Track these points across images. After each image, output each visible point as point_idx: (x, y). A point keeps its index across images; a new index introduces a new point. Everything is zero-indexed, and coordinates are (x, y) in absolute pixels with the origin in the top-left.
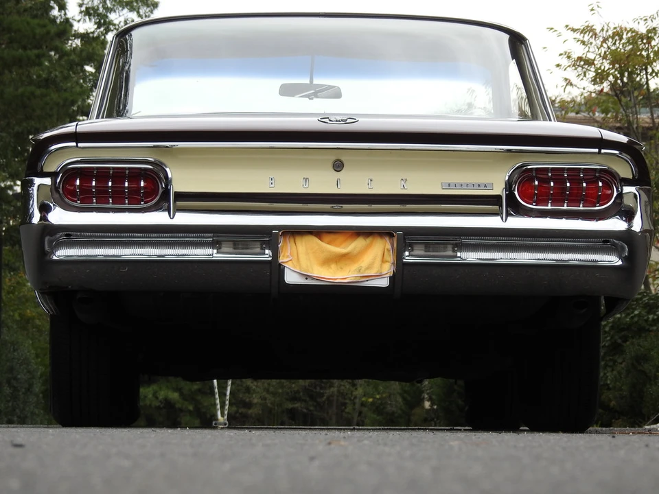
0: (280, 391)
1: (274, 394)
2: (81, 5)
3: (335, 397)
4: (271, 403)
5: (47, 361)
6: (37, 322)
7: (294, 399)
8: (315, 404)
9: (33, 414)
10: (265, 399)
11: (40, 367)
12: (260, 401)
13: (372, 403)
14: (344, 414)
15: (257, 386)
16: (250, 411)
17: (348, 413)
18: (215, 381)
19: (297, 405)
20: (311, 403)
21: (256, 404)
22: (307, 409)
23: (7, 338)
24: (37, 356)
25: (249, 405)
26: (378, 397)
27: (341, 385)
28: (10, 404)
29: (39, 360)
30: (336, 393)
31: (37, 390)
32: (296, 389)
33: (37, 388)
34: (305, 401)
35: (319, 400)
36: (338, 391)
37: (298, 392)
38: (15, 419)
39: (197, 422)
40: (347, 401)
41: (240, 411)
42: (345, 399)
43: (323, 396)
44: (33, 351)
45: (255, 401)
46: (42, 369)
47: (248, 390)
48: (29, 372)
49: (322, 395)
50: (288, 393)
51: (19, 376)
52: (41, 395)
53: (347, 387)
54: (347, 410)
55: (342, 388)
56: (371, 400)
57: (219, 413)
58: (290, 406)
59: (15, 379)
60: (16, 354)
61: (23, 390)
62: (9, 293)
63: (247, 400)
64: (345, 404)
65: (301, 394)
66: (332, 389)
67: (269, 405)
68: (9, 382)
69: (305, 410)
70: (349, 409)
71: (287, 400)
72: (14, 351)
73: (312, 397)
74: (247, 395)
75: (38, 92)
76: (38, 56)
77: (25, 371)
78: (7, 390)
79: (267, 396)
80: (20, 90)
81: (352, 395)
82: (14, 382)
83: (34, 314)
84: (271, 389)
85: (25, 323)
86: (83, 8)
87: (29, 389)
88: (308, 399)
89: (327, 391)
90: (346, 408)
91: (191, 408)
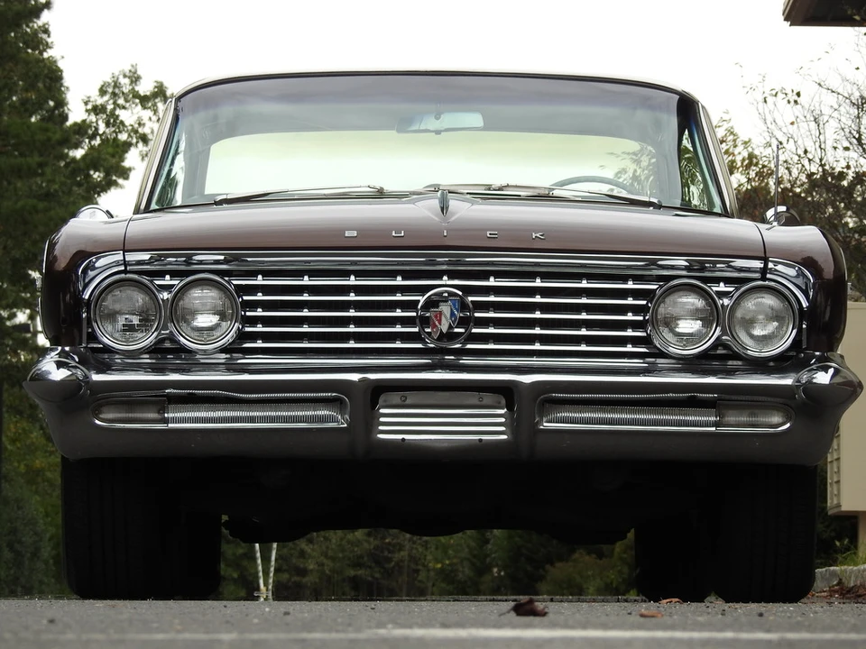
0: (341, 555)
1: (333, 559)
2: (86, 103)
3: (406, 563)
4: (330, 571)
5: (59, 520)
6: (49, 474)
7: (357, 564)
8: (382, 570)
9: (41, 582)
10: (323, 565)
11: (50, 528)
12: (316, 567)
13: (442, 570)
14: (416, 582)
15: (313, 550)
16: (305, 580)
17: (420, 581)
18: (257, 545)
19: (361, 572)
20: (377, 569)
21: (312, 570)
22: (373, 577)
23: (10, 494)
24: (47, 515)
25: (303, 572)
26: (447, 562)
27: (412, 548)
28: (12, 572)
29: (50, 519)
30: (407, 558)
31: (46, 555)
32: (359, 552)
33: (47, 551)
34: (370, 567)
35: (387, 566)
36: (409, 555)
37: (361, 557)
38: (19, 589)
39: (243, 593)
40: (420, 567)
41: (293, 580)
42: (417, 564)
43: (392, 561)
44: (41, 510)
45: (311, 567)
46: (52, 530)
47: (302, 554)
48: (36, 534)
49: (389, 560)
50: (349, 559)
51: (24, 539)
52: (51, 561)
53: (420, 550)
54: (420, 578)
55: (414, 551)
56: (439, 566)
57: (261, 582)
58: (352, 573)
59: (20, 542)
60: (20, 512)
61: (29, 555)
62: (13, 441)
63: (302, 566)
64: (417, 571)
65: (366, 559)
66: (402, 553)
67: (327, 572)
68: (10, 546)
69: (370, 579)
70: (422, 576)
71: (349, 566)
72: (19, 508)
73: (378, 563)
74: (302, 560)
75: (41, 205)
76: (41, 165)
77: (31, 533)
78: (7, 555)
79: (325, 561)
80: (20, 204)
81: (425, 559)
82: (17, 546)
83: (43, 465)
84: (330, 553)
85: (33, 476)
86: (89, 107)
87: (35, 554)
88: (373, 565)
89: (396, 556)
90: (418, 575)
91: (235, 575)
